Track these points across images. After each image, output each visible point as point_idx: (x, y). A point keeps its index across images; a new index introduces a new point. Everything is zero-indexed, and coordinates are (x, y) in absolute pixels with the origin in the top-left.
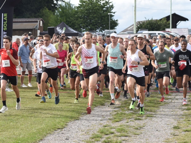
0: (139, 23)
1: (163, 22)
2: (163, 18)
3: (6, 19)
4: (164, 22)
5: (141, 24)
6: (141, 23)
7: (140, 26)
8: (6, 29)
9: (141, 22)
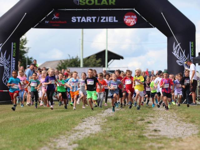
0: (60, 62)
1: (91, 61)
2: (92, 56)
3: (15, 48)
4: (93, 61)
5: (63, 64)
6: (63, 62)
7: (62, 65)
8: (14, 55)
9: (64, 60)
